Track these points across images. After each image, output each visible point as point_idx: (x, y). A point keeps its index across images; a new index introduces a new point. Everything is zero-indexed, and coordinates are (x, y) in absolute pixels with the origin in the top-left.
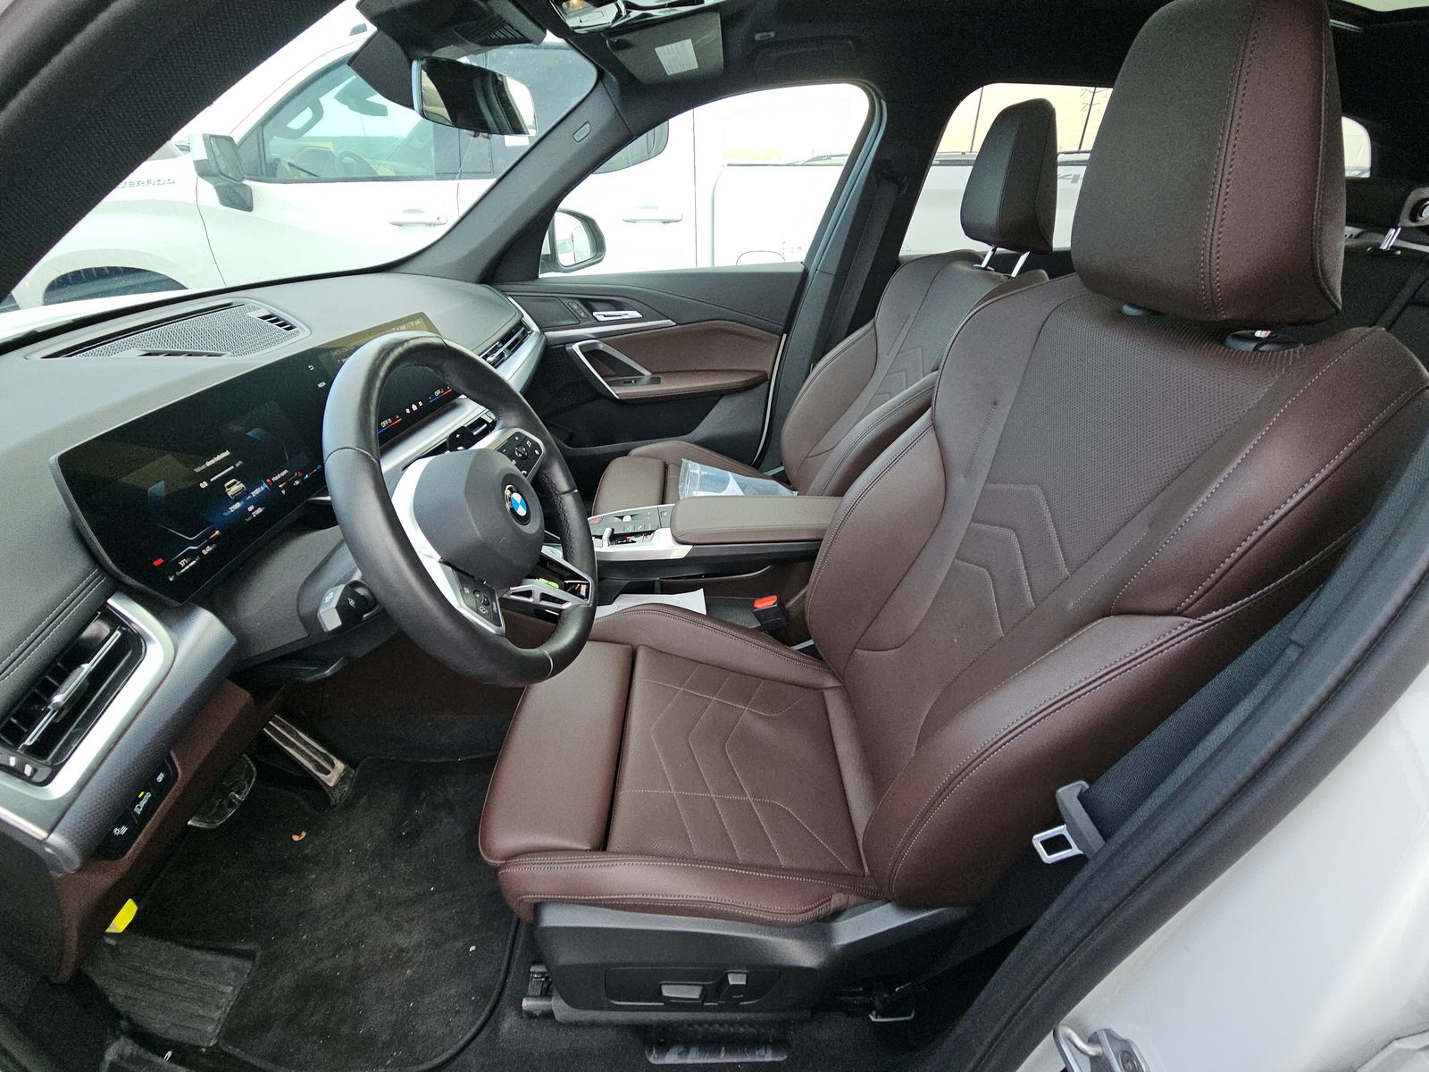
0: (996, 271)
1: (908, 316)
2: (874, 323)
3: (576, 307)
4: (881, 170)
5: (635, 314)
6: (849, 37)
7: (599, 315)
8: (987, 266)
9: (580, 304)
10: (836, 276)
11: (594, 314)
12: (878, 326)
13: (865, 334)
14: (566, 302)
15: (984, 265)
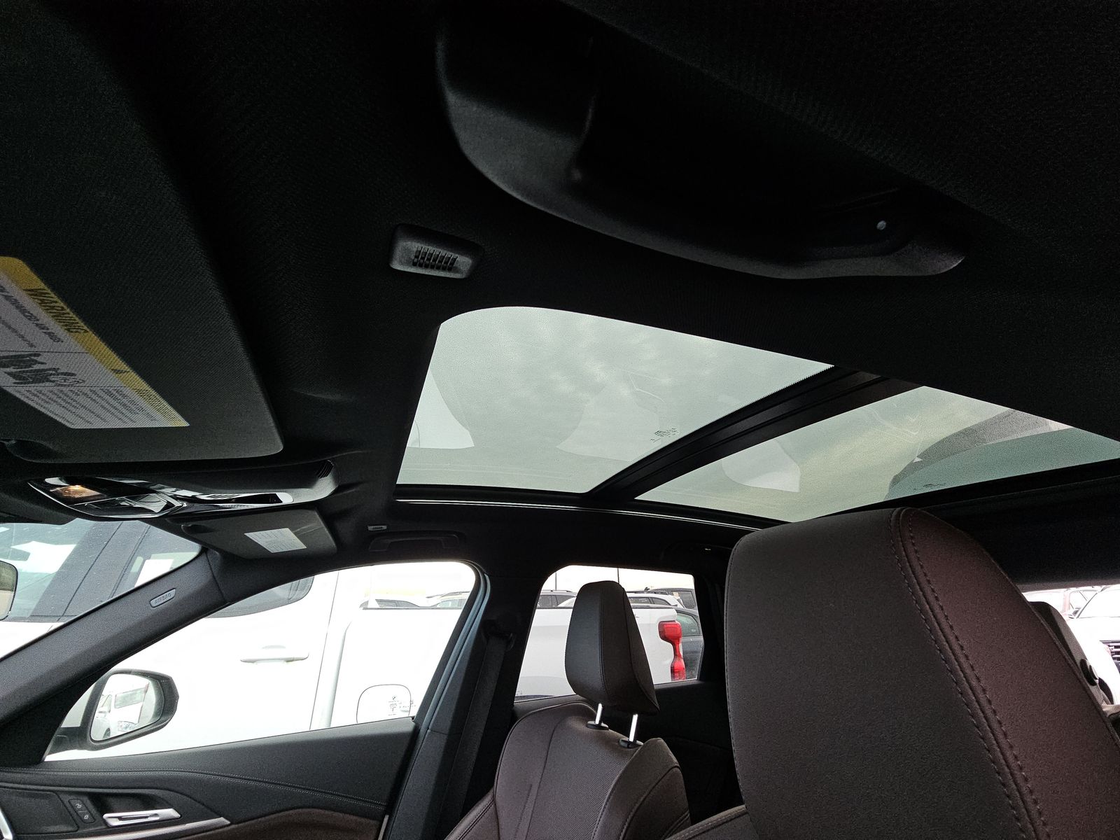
0: (610, 728)
1: (531, 786)
2: (494, 797)
3: (79, 806)
4: (489, 629)
5: (170, 813)
6: (455, 533)
7: (113, 819)
8: (600, 722)
9: (88, 803)
10: (450, 735)
11: (106, 816)
12: (498, 799)
13: (484, 813)
14: (66, 798)
15: (597, 722)
